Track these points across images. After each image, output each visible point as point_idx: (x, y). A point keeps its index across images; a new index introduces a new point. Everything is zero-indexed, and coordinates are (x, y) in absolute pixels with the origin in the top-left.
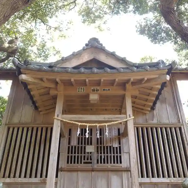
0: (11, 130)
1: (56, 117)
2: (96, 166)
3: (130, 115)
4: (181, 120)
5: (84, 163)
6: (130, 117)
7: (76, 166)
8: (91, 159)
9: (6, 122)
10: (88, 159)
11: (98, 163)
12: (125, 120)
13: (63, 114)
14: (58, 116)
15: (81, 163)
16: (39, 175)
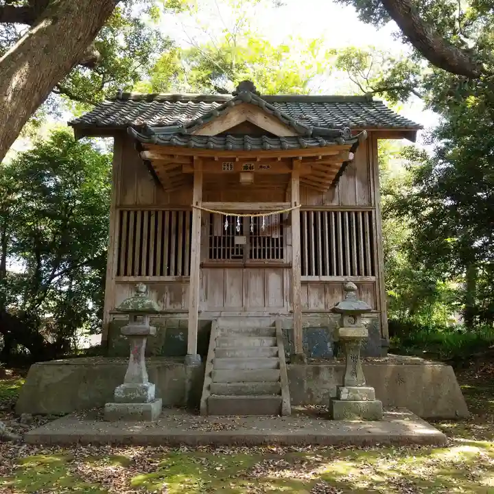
0: (125, 215)
1: (194, 205)
2: (248, 262)
3: (295, 203)
4: (373, 202)
5: (233, 258)
6: (296, 205)
7: (221, 261)
8: (242, 253)
9: (116, 205)
10: (237, 253)
11: (251, 257)
12: (289, 210)
13: (204, 200)
14: (197, 204)
15: (228, 257)
16: (172, 272)
